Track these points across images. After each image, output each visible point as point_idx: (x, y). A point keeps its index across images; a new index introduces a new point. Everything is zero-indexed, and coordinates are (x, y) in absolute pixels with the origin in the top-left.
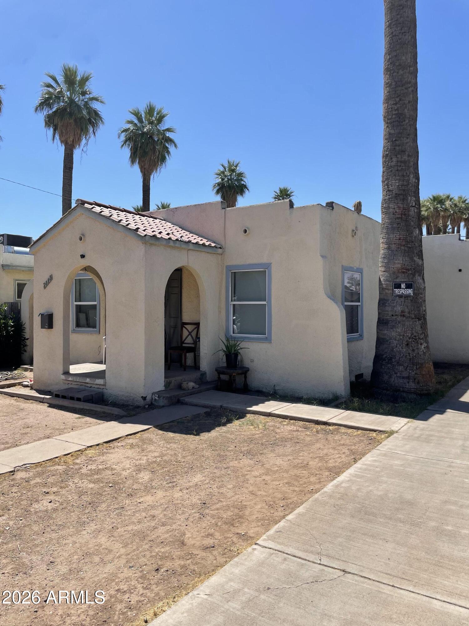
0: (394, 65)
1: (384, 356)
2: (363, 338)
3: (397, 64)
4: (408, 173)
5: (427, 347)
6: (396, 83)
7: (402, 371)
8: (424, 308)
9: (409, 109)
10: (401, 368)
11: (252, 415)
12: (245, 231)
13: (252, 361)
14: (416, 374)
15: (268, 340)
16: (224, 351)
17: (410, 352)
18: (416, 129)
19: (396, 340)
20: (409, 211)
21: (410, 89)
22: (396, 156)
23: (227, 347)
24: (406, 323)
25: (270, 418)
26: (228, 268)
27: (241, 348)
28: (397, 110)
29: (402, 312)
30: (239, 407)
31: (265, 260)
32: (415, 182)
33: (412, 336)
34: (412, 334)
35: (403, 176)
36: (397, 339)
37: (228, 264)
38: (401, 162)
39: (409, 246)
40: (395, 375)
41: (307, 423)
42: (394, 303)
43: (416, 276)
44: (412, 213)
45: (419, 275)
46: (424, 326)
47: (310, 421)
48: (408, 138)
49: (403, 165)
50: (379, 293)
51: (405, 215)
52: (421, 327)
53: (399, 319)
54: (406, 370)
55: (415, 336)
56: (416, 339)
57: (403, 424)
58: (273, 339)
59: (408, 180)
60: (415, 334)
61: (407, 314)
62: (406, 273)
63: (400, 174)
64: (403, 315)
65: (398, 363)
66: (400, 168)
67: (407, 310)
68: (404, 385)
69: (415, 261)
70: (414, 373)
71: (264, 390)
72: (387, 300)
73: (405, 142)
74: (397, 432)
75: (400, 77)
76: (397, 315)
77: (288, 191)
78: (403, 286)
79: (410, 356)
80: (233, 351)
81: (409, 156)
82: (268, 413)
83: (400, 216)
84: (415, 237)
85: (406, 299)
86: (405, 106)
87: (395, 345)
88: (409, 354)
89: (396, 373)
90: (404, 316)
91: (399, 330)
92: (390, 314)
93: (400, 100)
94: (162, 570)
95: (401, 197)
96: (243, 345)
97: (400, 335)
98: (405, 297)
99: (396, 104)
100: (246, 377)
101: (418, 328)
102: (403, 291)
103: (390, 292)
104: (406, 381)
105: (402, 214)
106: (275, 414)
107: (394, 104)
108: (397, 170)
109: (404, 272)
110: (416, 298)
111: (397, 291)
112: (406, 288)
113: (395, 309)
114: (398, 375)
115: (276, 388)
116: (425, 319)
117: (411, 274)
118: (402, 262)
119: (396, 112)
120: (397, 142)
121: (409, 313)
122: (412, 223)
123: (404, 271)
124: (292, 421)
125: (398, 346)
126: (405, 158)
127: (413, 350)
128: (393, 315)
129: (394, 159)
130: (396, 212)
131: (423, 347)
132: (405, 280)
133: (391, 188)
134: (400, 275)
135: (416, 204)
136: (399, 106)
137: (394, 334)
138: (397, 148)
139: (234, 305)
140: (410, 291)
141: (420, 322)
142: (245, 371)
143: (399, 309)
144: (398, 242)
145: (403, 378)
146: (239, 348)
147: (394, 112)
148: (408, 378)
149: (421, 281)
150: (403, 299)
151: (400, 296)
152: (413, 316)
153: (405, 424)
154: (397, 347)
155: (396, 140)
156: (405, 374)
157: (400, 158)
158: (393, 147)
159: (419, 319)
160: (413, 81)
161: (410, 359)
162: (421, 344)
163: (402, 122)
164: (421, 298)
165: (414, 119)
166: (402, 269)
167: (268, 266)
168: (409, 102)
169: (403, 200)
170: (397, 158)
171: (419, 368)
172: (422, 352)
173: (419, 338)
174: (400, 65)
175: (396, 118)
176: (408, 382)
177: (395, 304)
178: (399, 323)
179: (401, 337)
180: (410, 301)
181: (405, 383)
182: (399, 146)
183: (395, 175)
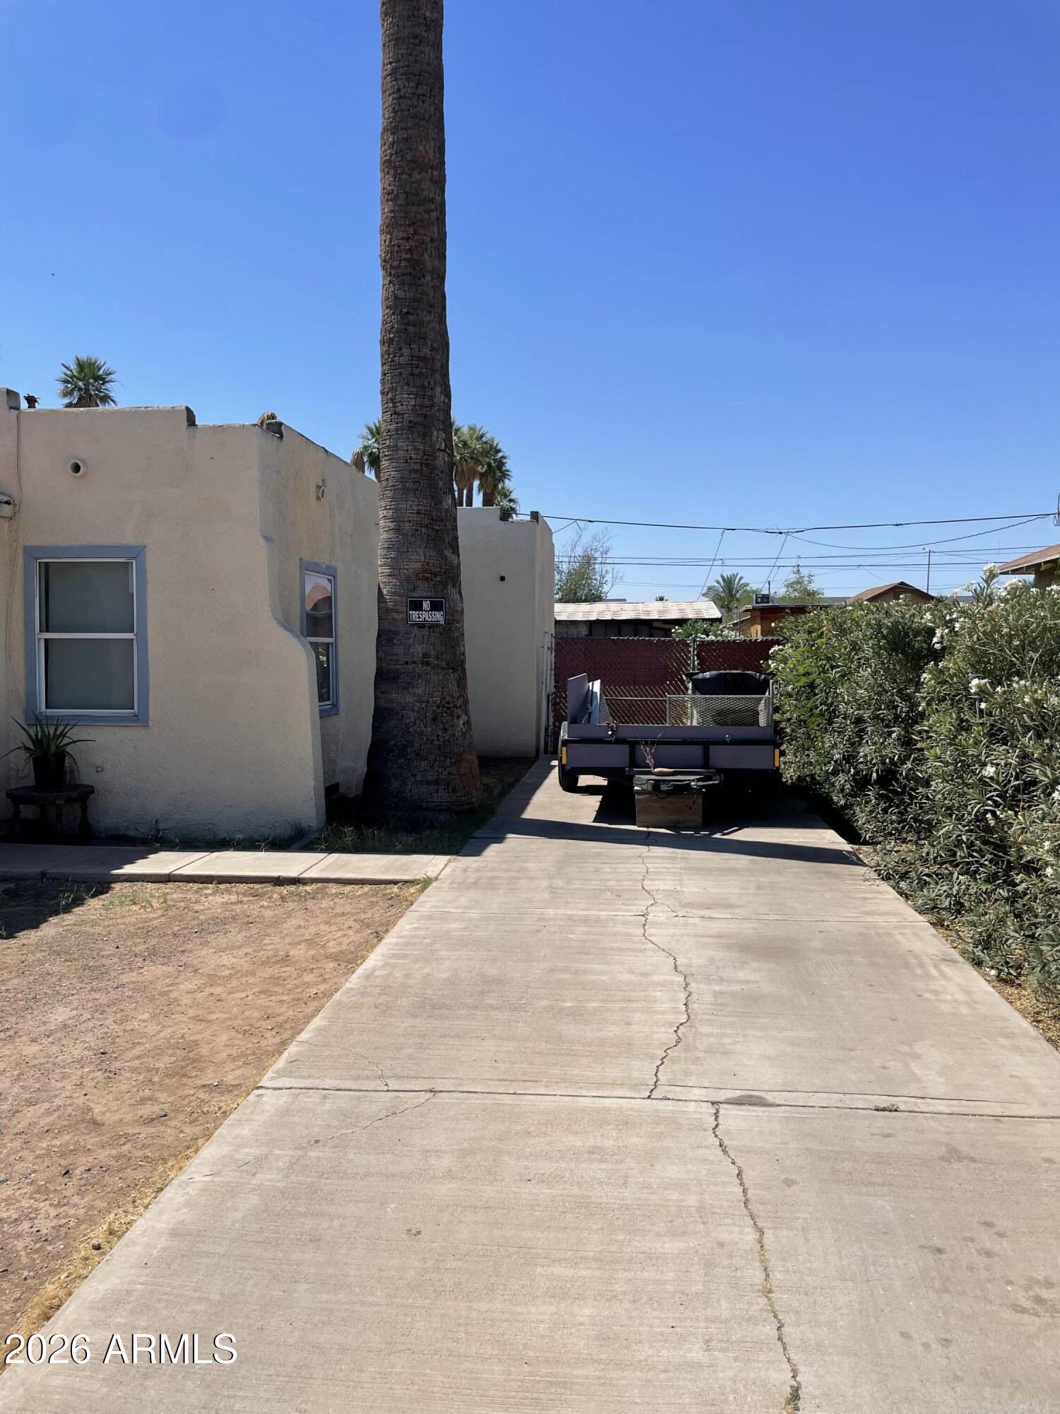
0: (403, 157)
1: (392, 743)
2: (338, 710)
3: (409, 157)
4: (432, 382)
5: (468, 723)
6: (408, 197)
7: (426, 771)
8: (462, 648)
9: (431, 253)
10: (423, 764)
11: (128, 884)
12: (77, 468)
13: (99, 769)
14: (450, 774)
15: (141, 720)
16: (27, 749)
17: (440, 733)
18: (444, 297)
19: (413, 711)
20: (435, 458)
21: (434, 215)
22: (410, 345)
23: (36, 741)
24: (433, 677)
25: (171, 885)
26: (30, 552)
27: (74, 742)
28: (410, 251)
29: (426, 655)
30: (89, 871)
31: (128, 539)
32: (444, 402)
33: (443, 702)
34: (443, 698)
35: (424, 387)
36: (416, 708)
37: (28, 544)
38: (419, 358)
39: (435, 527)
40: (413, 779)
41: (257, 886)
42: (408, 638)
43: (449, 587)
44: (439, 463)
45: (454, 586)
46: (462, 682)
47: (262, 880)
48: (430, 313)
49: (422, 364)
50: (379, 620)
51: (427, 465)
52: (458, 686)
53: (420, 669)
54: (432, 767)
55: (448, 703)
56: (449, 708)
57: (442, 866)
58: (151, 716)
59: (432, 398)
60: (448, 699)
61: (433, 661)
62: (432, 580)
63: (418, 382)
64: (427, 662)
65: (418, 755)
66: (416, 371)
67: (433, 653)
68: (429, 797)
69: (446, 558)
70: (446, 773)
71: (131, 833)
72: (397, 633)
73: (426, 319)
74: (436, 879)
75: (414, 185)
76: (414, 662)
77: (99, 369)
78: (426, 605)
79: (438, 740)
80: (53, 749)
81: (433, 349)
82: (165, 875)
83: (417, 467)
84: (446, 511)
85: (432, 630)
86: (424, 246)
87: (413, 720)
88: (438, 736)
89: (414, 776)
90: (428, 664)
91: (419, 692)
92: (403, 659)
93: (415, 233)
94: (78, 1172)
95: (420, 428)
96: (75, 733)
97: (421, 702)
98: (429, 628)
99: (407, 239)
100: (84, 808)
101: (453, 687)
102: (427, 615)
103: (401, 616)
104: (432, 788)
105: (422, 464)
106: (181, 876)
107: (403, 238)
108: (412, 374)
109: (426, 579)
110: (450, 629)
111: (414, 614)
112: (431, 610)
113: (412, 650)
114: (419, 778)
115: (162, 826)
116: (464, 670)
117: (440, 582)
118: (423, 558)
119: (408, 256)
120: (410, 317)
121: (437, 658)
122: (441, 484)
123: (427, 575)
124: (222, 886)
125: (418, 722)
126: (426, 351)
127: (445, 730)
128: (407, 663)
129: (406, 351)
130: (411, 458)
131: (461, 723)
132: (429, 594)
133: (399, 408)
134: (419, 583)
135: (446, 446)
136: (413, 244)
137: (409, 699)
138: (411, 329)
139: (46, 640)
140: (438, 617)
141: (456, 675)
142: (85, 794)
143: (419, 650)
144: (416, 519)
145: (428, 783)
146: (66, 741)
147: (404, 256)
148: (437, 782)
149: (457, 596)
150: (425, 632)
151: (421, 626)
152: (444, 665)
153: (446, 865)
154: (415, 724)
155: (407, 313)
156: (431, 776)
157: (417, 350)
158: (404, 327)
159: (454, 670)
160: (438, 198)
161: (440, 746)
162: (458, 717)
163: (419, 279)
164: (457, 629)
165: (441, 277)
166: (425, 572)
167: (138, 552)
168: (432, 240)
169: (424, 435)
170: (411, 349)
171: (455, 762)
172: (460, 733)
173: (455, 706)
174: (414, 161)
175: (406, 267)
176: (437, 791)
177: (411, 641)
178: (419, 676)
179: (424, 705)
180: (438, 635)
181: (431, 794)
182: (415, 325)
183: (408, 384)
